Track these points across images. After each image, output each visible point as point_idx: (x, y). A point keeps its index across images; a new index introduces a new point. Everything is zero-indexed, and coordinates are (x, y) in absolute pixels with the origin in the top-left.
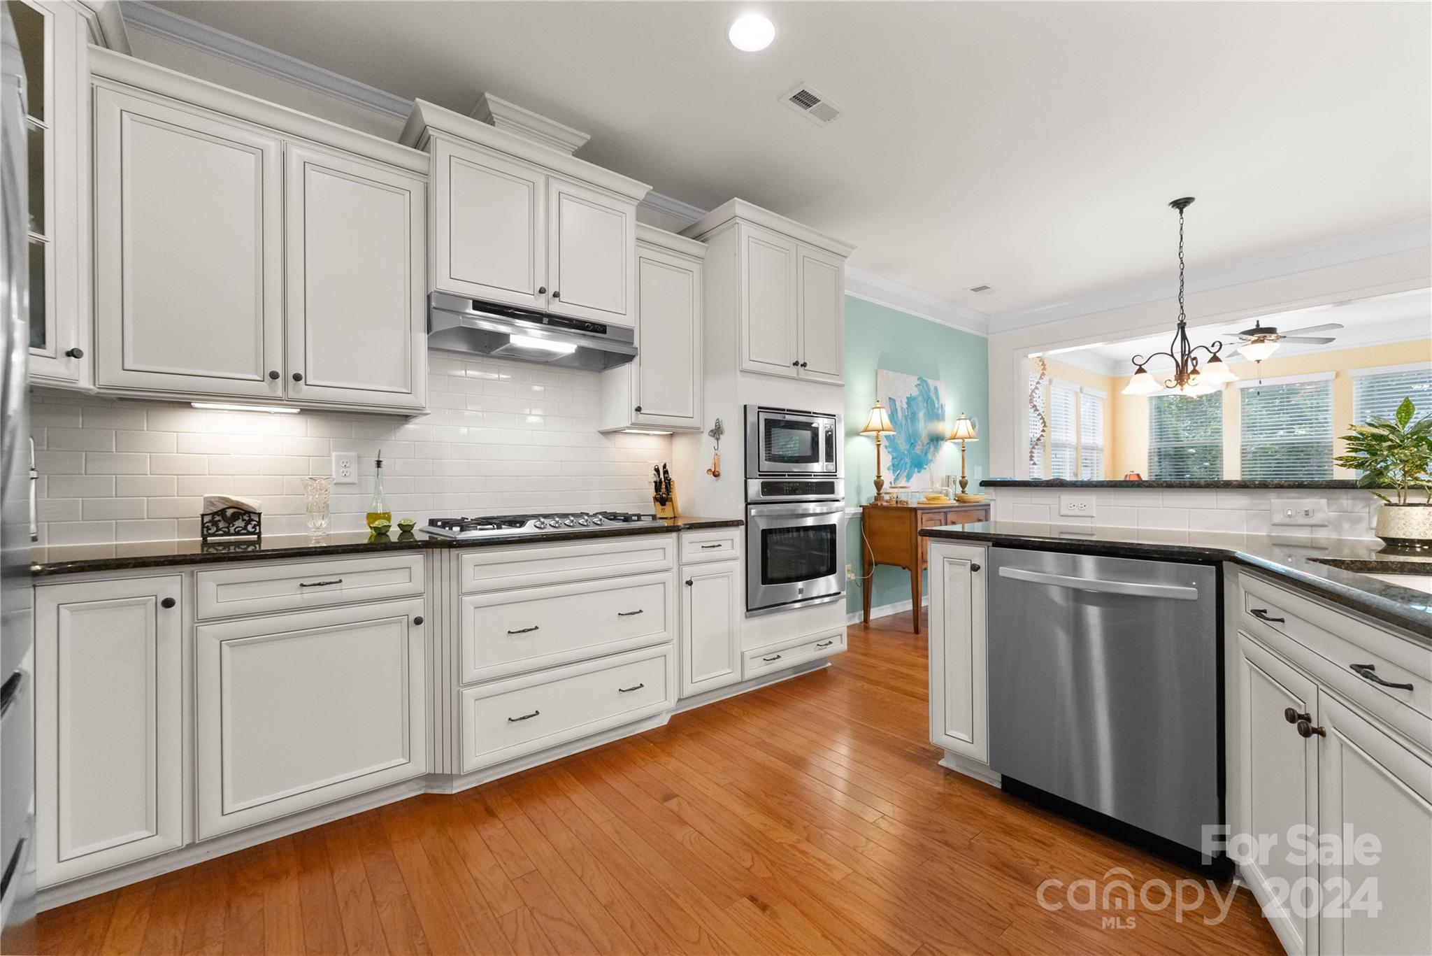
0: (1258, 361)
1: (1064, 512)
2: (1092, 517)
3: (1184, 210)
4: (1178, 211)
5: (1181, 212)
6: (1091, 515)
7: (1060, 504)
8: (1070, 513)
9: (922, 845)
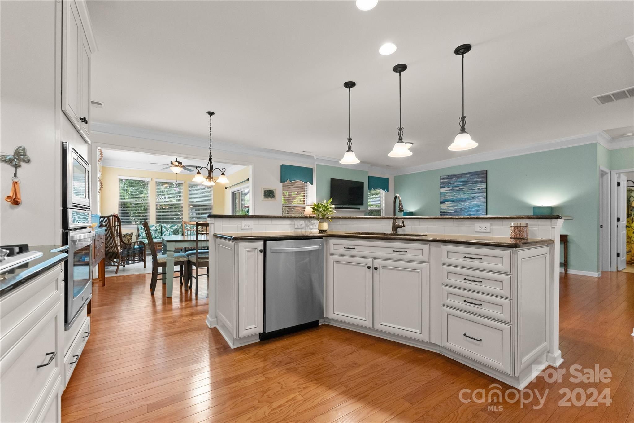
0: (177, 173)
1: (243, 227)
2: (252, 229)
3: (212, 116)
4: (210, 116)
5: (211, 117)
6: (251, 228)
7: (241, 225)
8: (245, 228)
9: (287, 369)
